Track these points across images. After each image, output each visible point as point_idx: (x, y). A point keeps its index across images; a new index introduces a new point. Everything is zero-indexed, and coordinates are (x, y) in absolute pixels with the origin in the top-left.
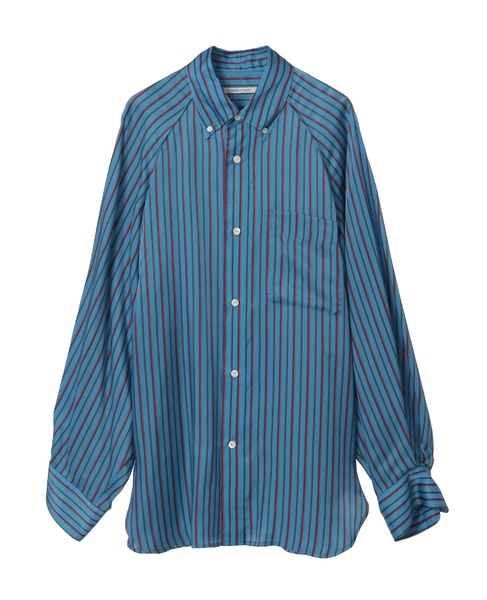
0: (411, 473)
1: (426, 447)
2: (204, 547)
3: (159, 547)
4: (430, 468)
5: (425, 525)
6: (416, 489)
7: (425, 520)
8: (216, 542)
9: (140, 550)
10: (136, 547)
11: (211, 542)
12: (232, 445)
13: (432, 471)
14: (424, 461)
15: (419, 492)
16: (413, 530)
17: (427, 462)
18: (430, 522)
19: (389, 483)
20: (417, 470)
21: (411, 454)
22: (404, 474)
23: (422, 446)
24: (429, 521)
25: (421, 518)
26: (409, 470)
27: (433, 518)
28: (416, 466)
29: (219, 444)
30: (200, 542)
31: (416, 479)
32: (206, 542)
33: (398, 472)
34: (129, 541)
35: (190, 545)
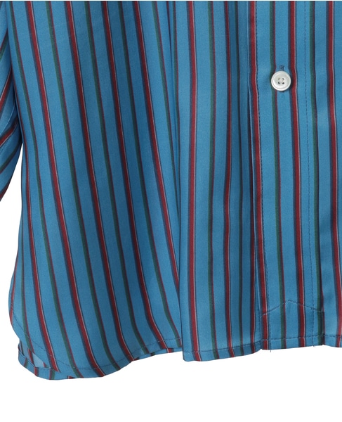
2: (217, 356)
3: (101, 357)
8: (247, 340)
9: (53, 372)
10: (39, 363)
11: (235, 343)
12: (281, 81)
29: (245, 82)
30: (205, 345)
32: (222, 344)
34: (20, 348)
35: (181, 346)
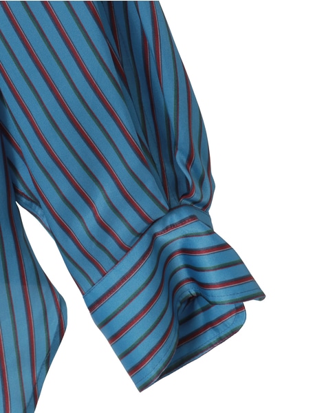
0: (158, 228)
1: (190, 160)
4: (207, 206)
5: (210, 335)
6: (179, 261)
7: (210, 325)
13: (212, 211)
14: (188, 194)
15: (187, 266)
16: (185, 350)
17: (196, 196)
18: (222, 328)
19: (105, 262)
20: (174, 218)
21: (151, 183)
22: (141, 235)
23: (180, 158)
24: (220, 326)
25: (200, 320)
26: (152, 223)
27: (230, 321)
28: (171, 210)
31: (173, 239)
33: (122, 232)
